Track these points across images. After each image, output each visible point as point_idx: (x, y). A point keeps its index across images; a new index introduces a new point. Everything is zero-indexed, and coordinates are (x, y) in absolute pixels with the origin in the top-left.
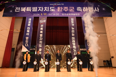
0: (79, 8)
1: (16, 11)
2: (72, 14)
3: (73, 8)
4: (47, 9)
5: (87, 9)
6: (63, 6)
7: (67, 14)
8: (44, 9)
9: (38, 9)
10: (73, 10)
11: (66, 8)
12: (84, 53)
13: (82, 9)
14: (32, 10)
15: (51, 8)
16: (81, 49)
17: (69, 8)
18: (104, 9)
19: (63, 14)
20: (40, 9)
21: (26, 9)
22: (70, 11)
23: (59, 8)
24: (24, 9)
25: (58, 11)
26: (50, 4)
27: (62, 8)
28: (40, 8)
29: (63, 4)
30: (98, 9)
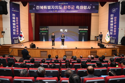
0: (78, 6)
1: (37, 9)
2: (73, 11)
3: (74, 6)
4: (57, 7)
5: (83, 7)
6: (67, 5)
7: (70, 11)
8: (55, 7)
9: (51, 7)
10: (74, 8)
11: (69, 6)
12: (81, 32)
13: (80, 7)
14: (47, 8)
15: (59, 6)
16: (79, 29)
17: (71, 7)
18: (94, 7)
19: (67, 11)
20: (52, 8)
21: (43, 7)
22: (72, 9)
23: (65, 7)
24: (42, 7)
25: (64, 9)
26: (59, 4)
27: (67, 7)
28: (52, 6)
29: (67, 4)
30: (90, 7)
